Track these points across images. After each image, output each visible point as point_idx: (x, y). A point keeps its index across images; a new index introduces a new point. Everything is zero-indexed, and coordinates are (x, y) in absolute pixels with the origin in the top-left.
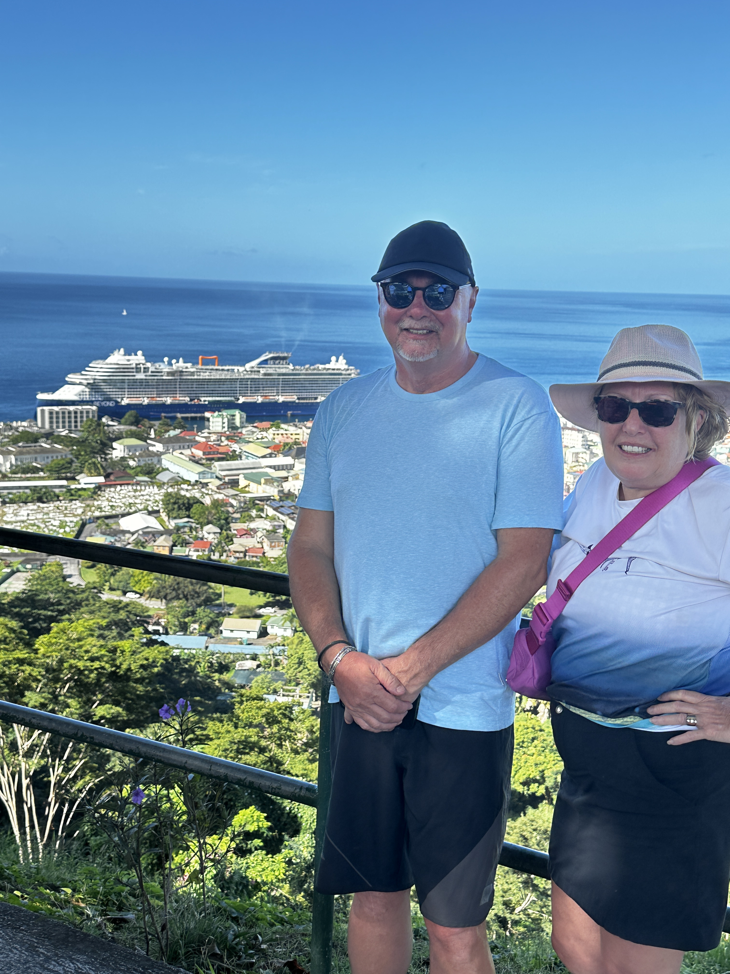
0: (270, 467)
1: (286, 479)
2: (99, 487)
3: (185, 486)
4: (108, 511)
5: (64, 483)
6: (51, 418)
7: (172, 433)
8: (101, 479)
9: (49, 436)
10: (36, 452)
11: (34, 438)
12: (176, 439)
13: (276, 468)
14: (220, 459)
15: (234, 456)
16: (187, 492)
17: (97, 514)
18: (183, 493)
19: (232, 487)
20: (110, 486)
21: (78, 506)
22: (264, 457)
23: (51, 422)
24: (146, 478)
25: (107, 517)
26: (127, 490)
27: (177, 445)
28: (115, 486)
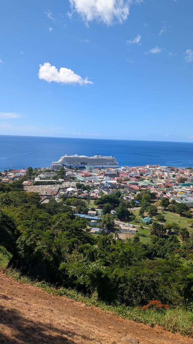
0: (99, 178)
1: (102, 181)
2: (63, 182)
3: (80, 182)
4: (64, 187)
5: (56, 180)
6: (53, 167)
7: (78, 170)
8: (63, 180)
9: (53, 171)
10: (50, 174)
11: (49, 171)
12: (79, 172)
13: (100, 178)
14: (88, 176)
15: (91, 176)
16: (81, 183)
17: (62, 187)
18: (80, 183)
19: (90, 182)
20: (65, 181)
21: (58, 186)
22: (97, 176)
23: (53, 168)
24: (73, 180)
25: (64, 188)
26: (68, 182)
27: (79, 173)
28: (66, 181)
